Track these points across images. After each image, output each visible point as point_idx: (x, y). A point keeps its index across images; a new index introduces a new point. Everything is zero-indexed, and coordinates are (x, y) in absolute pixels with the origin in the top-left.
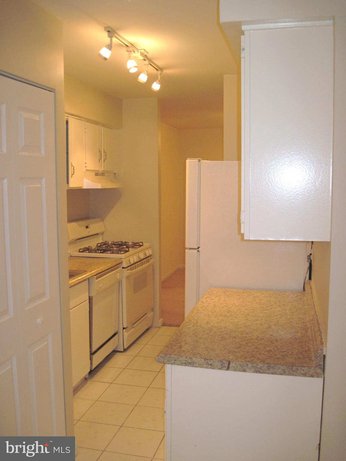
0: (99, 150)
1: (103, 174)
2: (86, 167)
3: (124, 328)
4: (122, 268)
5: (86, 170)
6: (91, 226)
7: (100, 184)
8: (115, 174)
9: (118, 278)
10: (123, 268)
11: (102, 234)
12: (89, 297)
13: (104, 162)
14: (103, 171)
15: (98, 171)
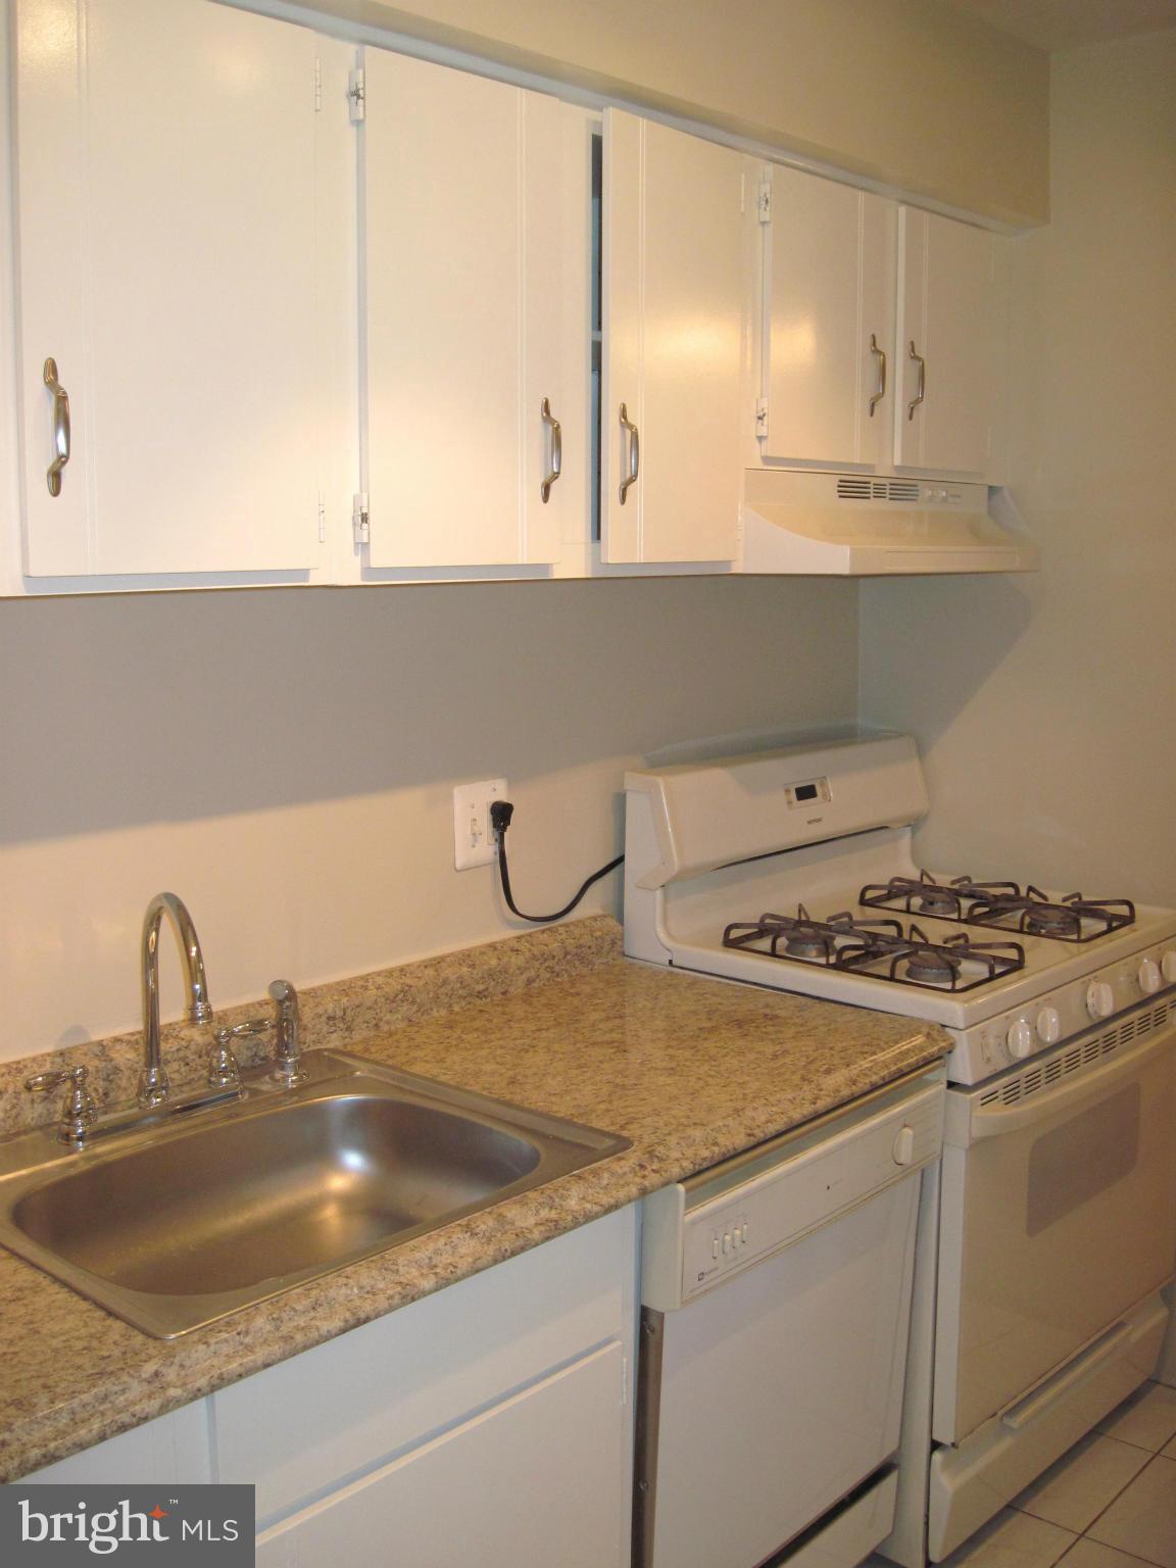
0: (874, 344)
1: (901, 489)
2: (760, 438)
3: (935, 1446)
4: (945, 1085)
5: (766, 460)
6: (835, 789)
7: (847, 550)
8: (992, 490)
9: (901, 1160)
10: (951, 1085)
11: (915, 823)
12: (644, 1314)
13: (911, 418)
14: (897, 468)
15: (871, 467)
